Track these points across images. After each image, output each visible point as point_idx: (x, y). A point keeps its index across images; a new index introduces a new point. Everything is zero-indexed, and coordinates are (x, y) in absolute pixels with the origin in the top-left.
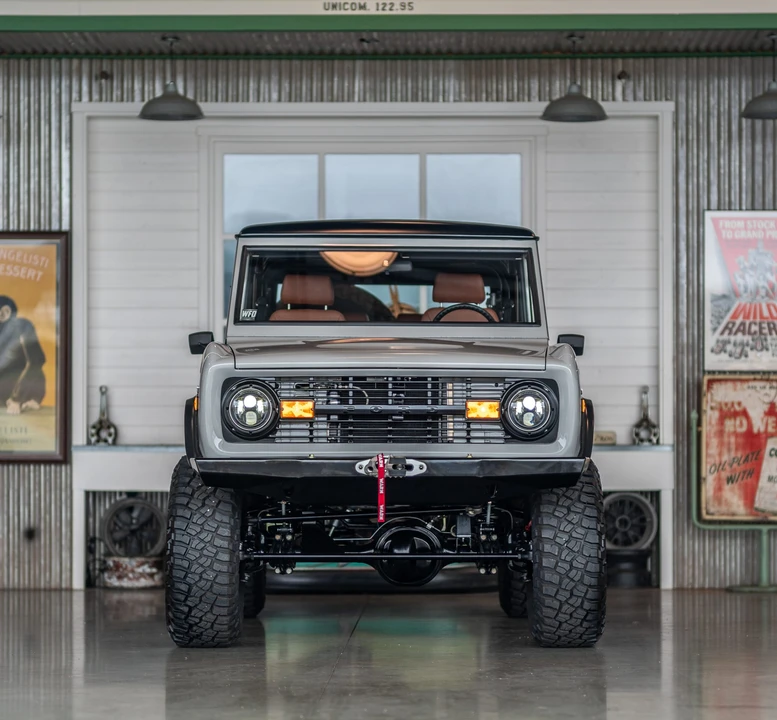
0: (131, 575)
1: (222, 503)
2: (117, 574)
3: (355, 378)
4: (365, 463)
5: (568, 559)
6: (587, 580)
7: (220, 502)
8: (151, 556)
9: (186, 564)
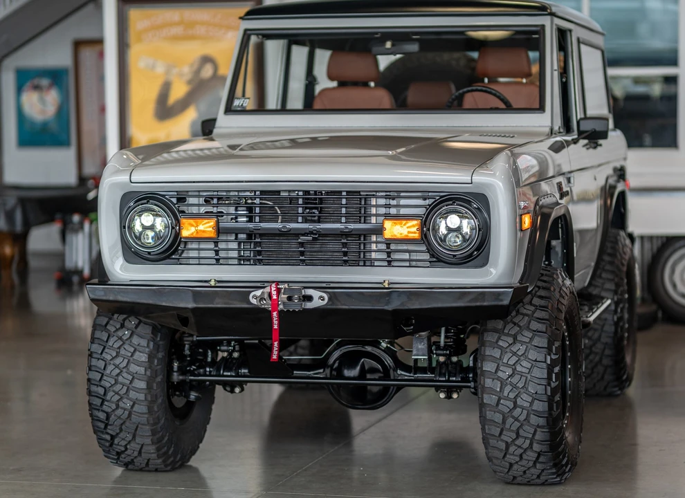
1: (142, 324)
3: (262, 192)
4: (258, 293)
5: (512, 396)
6: (534, 420)
7: (139, 324)
9: (101, 391)
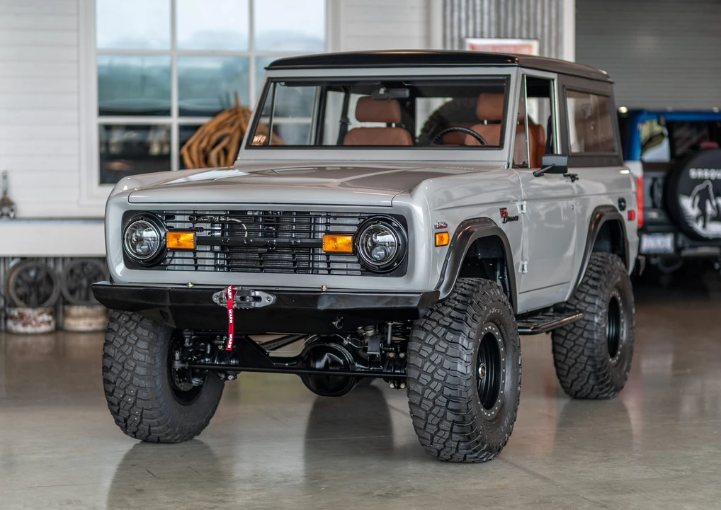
0: (34, 323)
2: (22, 321)
8: (48, 307)
